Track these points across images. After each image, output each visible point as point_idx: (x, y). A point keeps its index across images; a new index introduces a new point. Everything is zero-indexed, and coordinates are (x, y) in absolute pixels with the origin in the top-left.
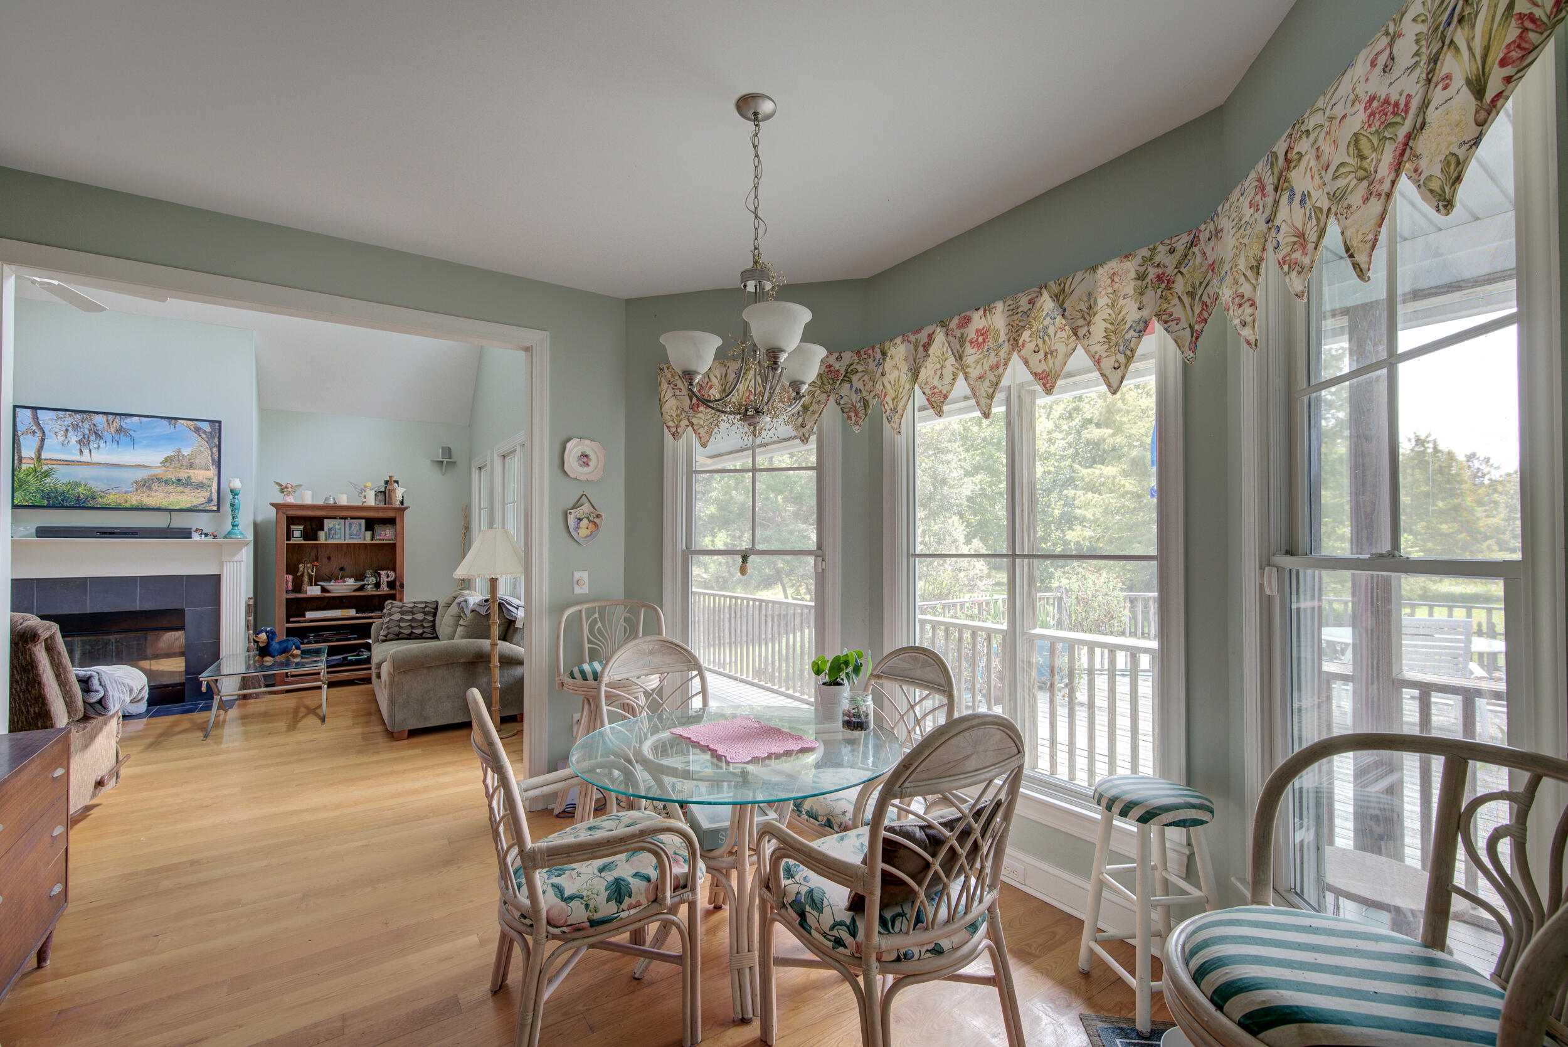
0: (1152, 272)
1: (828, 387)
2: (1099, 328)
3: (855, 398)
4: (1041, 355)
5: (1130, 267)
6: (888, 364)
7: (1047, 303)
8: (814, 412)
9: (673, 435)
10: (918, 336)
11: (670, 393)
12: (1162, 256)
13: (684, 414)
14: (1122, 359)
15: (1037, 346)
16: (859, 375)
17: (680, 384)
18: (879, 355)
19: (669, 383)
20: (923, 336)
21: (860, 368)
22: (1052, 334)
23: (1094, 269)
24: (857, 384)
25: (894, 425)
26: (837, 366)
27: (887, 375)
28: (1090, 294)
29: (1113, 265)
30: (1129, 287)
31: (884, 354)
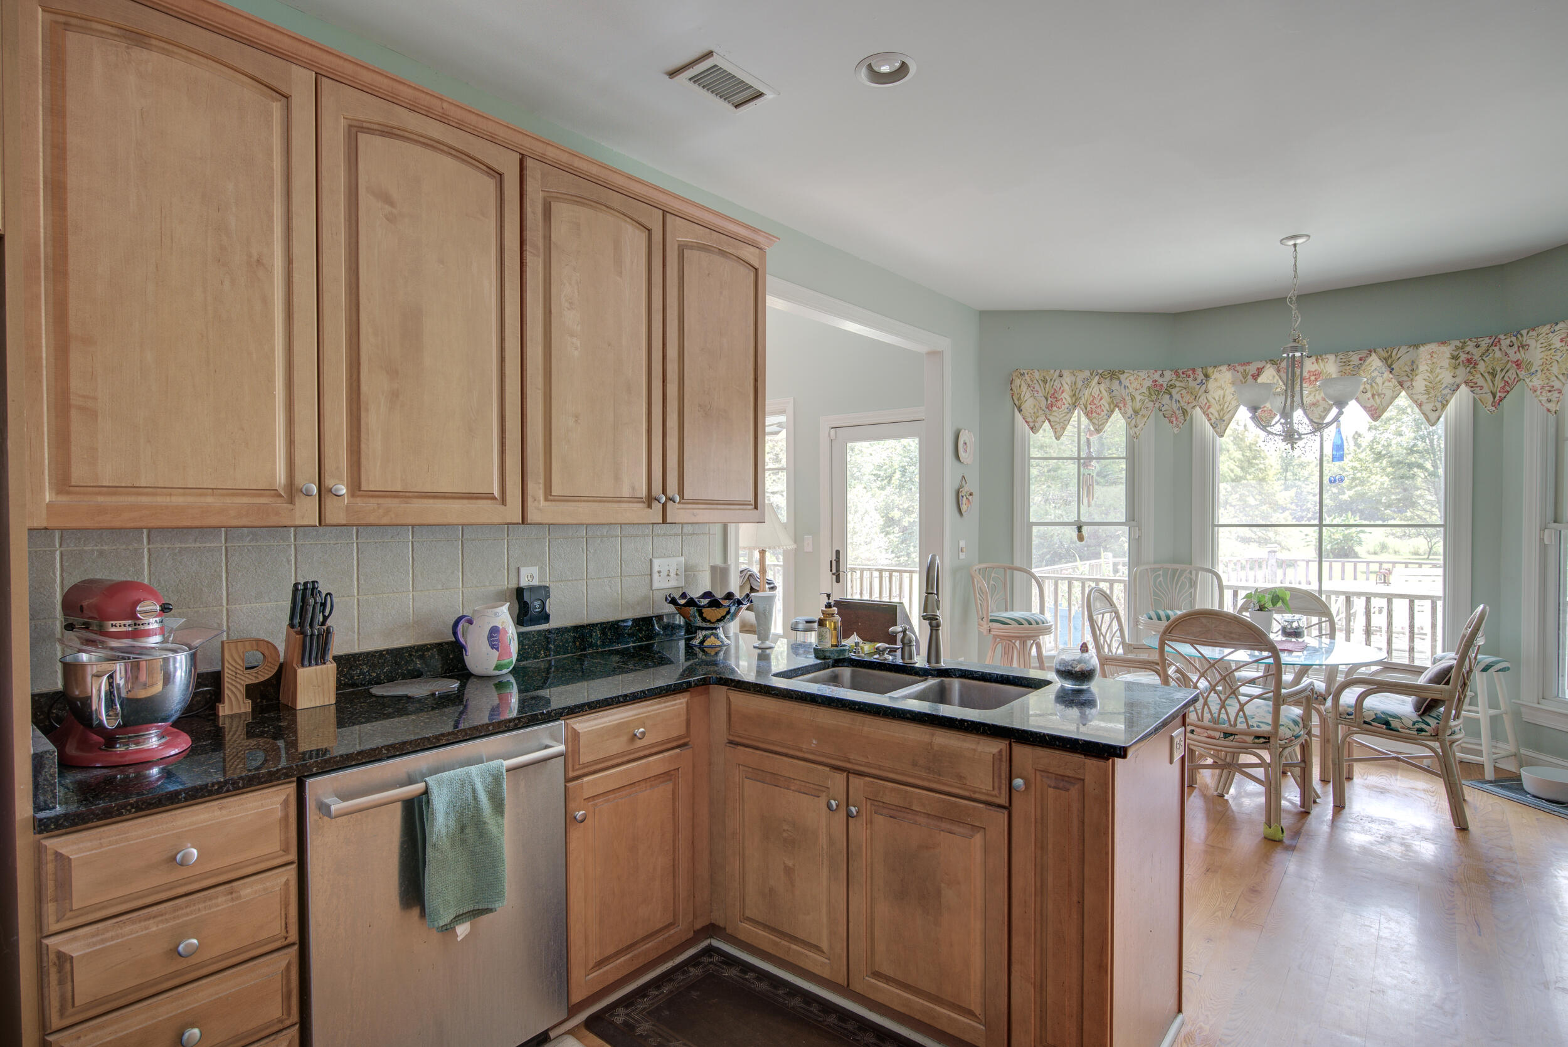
0: (1463, 357)
1: (1154, 397)
2: (1420, 383)
3: (1175, 407)
4: (1369, 395)
5: (1446, 351)
6: (1211, 385)
7: (1375, 362)
8: (1143, 416)
9: (1032, 428)
10: (1247, 368)
11: (1028, 395)
12: (1470, 347)
13: (1041, 412)
14: (1439, 405)
15: (1365, 388)
16: (1177, 389)
17: (1037, 387)
18: (1201, 377)
19: (1029, 386)
20: (1252, 369)
21: (1178, 384)
22: (1380, 384)
23: (1417, 346)
24: (1176, 396)
25: (1219, 430)
26: (1161, 381)
27: (1211, 392)
28: (1413, 362)
29: (1433, 347)
30: (1446, 362)
31: (1207, 376)
